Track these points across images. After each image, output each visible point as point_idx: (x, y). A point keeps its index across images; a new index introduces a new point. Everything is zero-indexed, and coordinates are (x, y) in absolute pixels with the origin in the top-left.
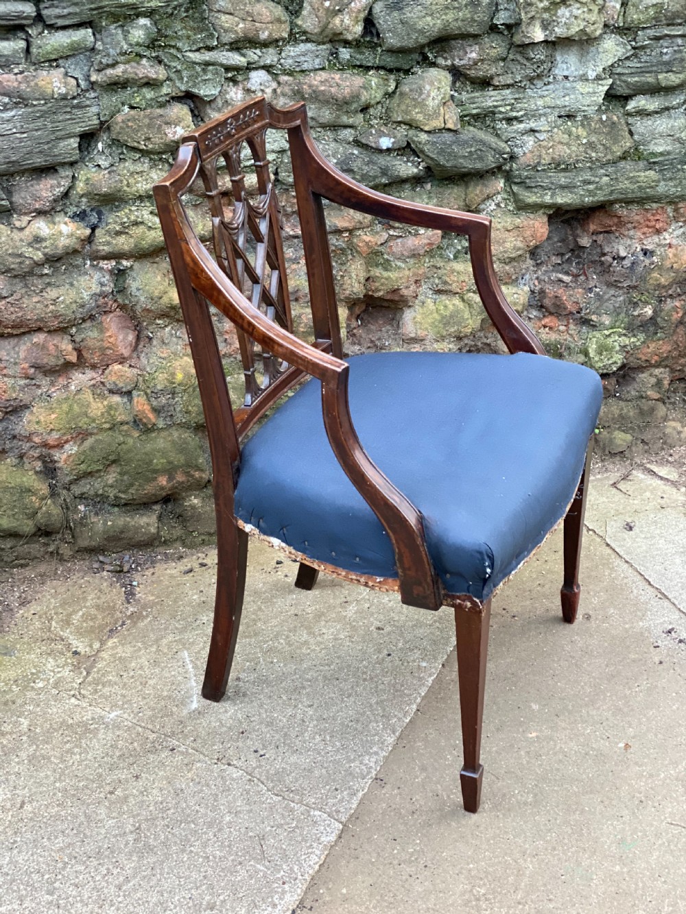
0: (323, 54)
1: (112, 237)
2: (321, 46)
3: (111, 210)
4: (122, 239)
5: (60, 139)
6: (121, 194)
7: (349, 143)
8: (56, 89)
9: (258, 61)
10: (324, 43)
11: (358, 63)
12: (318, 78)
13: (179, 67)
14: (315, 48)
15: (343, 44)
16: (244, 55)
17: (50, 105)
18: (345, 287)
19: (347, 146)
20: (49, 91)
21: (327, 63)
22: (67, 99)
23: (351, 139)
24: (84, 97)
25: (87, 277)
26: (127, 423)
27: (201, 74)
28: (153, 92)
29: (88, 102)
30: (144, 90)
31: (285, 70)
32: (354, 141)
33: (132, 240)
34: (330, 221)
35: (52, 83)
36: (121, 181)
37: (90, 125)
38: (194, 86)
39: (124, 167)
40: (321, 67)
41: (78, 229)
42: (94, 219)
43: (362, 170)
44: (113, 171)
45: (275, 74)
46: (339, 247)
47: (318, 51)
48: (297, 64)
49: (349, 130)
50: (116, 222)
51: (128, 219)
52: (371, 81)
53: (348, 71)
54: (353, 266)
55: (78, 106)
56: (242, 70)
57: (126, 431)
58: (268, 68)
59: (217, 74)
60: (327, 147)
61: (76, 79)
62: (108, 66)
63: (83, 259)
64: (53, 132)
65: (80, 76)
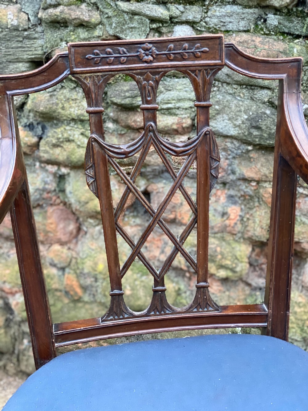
0: (249, 17)
1: (50, 148)
2: (247, 10)
3: (51, 126)
4: (58, 151)
5: (10, 62)
6: (56, 114)
7: (264, 103)
8: (10, 21)
9: (180, 16)
10: (250, 7)
11: (286, 31)
12: (238, 39)
13: (110, 14)
14: (241, 11)
15: (274, 11)
16: (168, 9)
17: (5, 33)
18: (248, 228)
19: (261, 105)
20: (4, 22)
21: (253, 26)
22: (19, 30)
23: (266, 100)
24: (34, 30)
25: (35, 175)
26: (60, 291)
27: (128, 21)
28: (86, 33)
29: (36, 35)
30: (80, 30)
31: (209, 28)
32: (269, 102)
33: (65, 153)
34: (240, 169)
35: (6, 15)
36: (57, 104)
37: (35, 54)
38: (122, 31)
39: (62, 93)
40: (245, 29)
41: (27, 136)
42: (39, 130)
43: (271, 129)
44: (54, 95)
45: (200, 31)
46: (247, 193)
47: (243, 13)
48: (222, 24)
49: (266, 91)
50: (53, 137)
51: (63, 135)
52: (293, 48)
53: (273, 37)
54: (258, 213)
55: (28, 38)
56: (166, 22)
57: (59, 297)
58: (192, 24)
59: (143, 24)
60: (241, 103)
61: (27, 14)
62: (51, 6)
63: (34, 160)
64: (6, 55)
65: (30, 13)
